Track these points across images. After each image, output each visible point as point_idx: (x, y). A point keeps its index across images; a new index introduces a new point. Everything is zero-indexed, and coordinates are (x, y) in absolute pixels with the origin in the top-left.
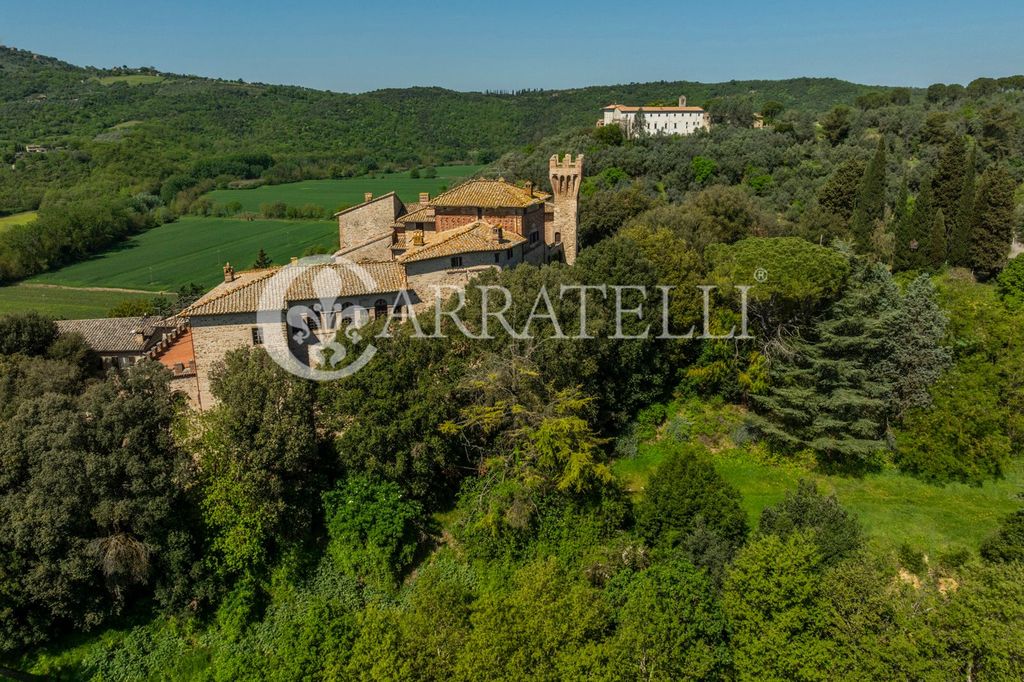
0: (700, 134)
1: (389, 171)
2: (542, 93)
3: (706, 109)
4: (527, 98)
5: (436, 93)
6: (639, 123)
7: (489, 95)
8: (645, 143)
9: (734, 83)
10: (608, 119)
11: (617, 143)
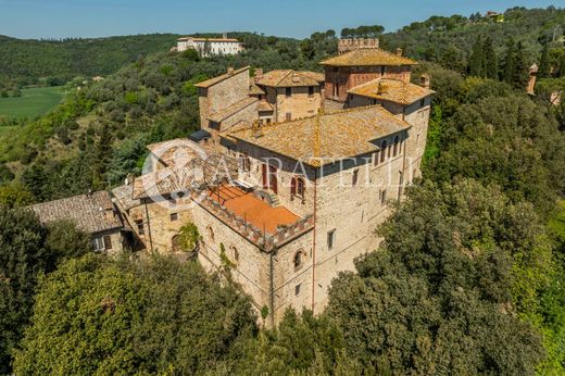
0: (242, 55)
2: (81, 40)
3: (239, 40)
4: (71, 44)
6: (207, 49)
7: (43, 41)
8: (214, 59)
10: (182, 47)
11: (197, 60)
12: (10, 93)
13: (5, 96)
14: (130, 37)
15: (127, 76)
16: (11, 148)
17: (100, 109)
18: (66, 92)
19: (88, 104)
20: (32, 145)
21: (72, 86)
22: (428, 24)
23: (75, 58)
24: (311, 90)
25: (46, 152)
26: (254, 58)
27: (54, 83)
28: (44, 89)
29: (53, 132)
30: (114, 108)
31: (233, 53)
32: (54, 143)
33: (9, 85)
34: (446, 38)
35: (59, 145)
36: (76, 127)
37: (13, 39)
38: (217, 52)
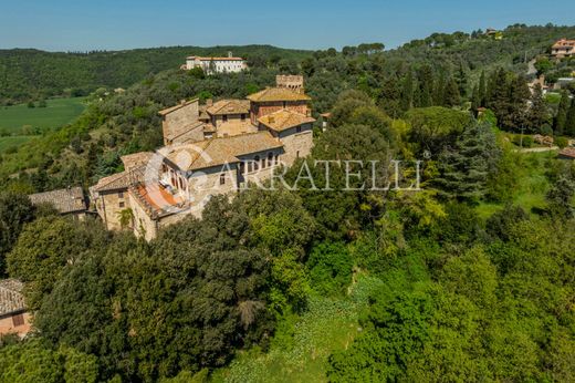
0: (244, 72)
1: (9, 104)
2: (106, 53)
3: (244, 59)
4: (97, 56)
5: (33, 53)
6: (212, 67)
7: (70, 54)
8: (218, 77)
9: (218, 47)
10: (190, 65)
11: (203, 78)
12: (36, 104)
13: (31, 106)
14: (154, 49)
15: (138, 92)
16: (31, 156)
17: (111, 123)
18: (89, 103)
19: (101, 118)
20: (49, 154)
21: (95, 97)
22: (428, 41)
23: (99, 70)
24: (243, 116)
25: (60, 161)
26: (256, 75)
27: (77, 94)
28: (68, 99)
29: (68, 143)
30: (124, 122)
31: (237, 70)
32: (69, 152)
33: (35, 95)
34: (444, 55)
35: (73, 154)
36: (89, 138)
37: (41, 52)
38: (221, 71)
